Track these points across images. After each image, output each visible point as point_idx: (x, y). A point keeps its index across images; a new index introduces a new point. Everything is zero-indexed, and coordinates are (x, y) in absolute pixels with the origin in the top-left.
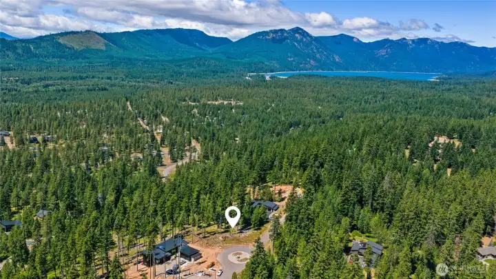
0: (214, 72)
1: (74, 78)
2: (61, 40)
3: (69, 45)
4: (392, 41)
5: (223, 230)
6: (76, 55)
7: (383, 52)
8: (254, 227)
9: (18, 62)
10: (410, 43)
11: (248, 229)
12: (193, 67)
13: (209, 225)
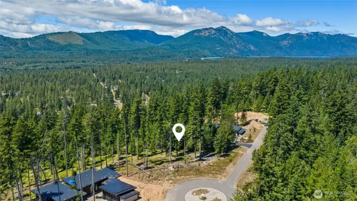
0: (162, 57)
1: (57, 62)
2: (50, 38)
3: (56, 41)
4: (291, 35)
5: (173, 158)
6: (61, 48)
7: (285, 43)
8: (219, 152)
9: (18, 53)
10: (305, 36)
11: (211, 156)
12: (146, 54)
13: (155, 153)
